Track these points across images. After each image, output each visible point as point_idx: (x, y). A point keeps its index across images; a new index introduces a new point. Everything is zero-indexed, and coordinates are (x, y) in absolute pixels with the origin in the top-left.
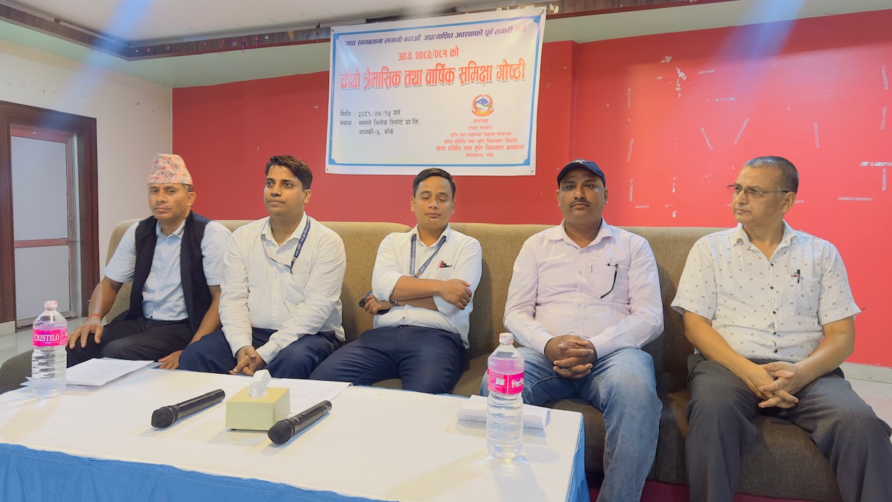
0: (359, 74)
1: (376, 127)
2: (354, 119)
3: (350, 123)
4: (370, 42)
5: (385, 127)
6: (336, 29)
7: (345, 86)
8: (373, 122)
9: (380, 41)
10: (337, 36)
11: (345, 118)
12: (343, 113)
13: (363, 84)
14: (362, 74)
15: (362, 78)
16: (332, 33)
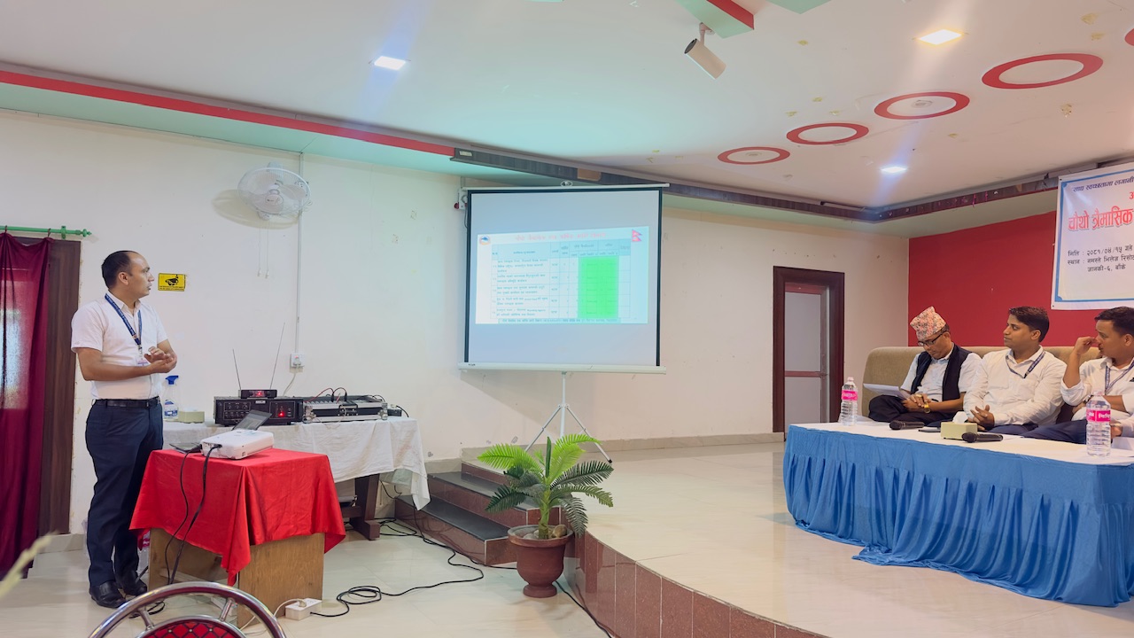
0: (1088, 216)
1: (1105, 264)
2: (1083, 257)
3: (1078, 262)
4: (1099, 186)
5: (1116, 263)
6: (1064, 178)
7: (1073, 228)
8: (1102, 260)
9: (1110, 183)
10: (1064, 184)
11: (1072, 258)
12: (1070, 253)
13: (1091, 224)
14: (1090, 216)
15: (1091, 220)
16: (1060, 182)
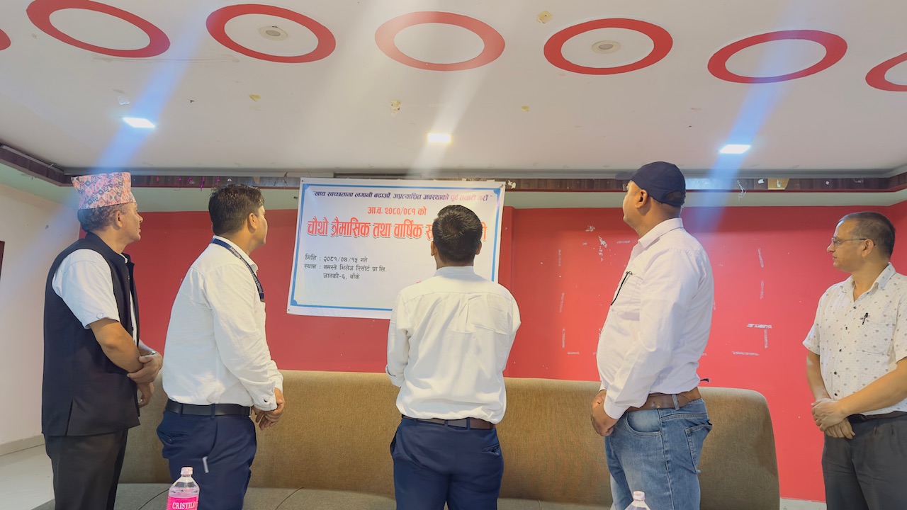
0: (327, 222)
1: (341, 272)
2: (320, 262)
3: (315, 266)
4: (340, 195)
5: (351, 272)
6: (305, 180)
7: (312, 232)
8: (338, 267)
9: (351, 195)
10: (305, 187)
11: (310, 262)
12: (308, 257)
13: (330, 231)
14: (330, 223)
15: (330, 226)
16: (301, 183)
